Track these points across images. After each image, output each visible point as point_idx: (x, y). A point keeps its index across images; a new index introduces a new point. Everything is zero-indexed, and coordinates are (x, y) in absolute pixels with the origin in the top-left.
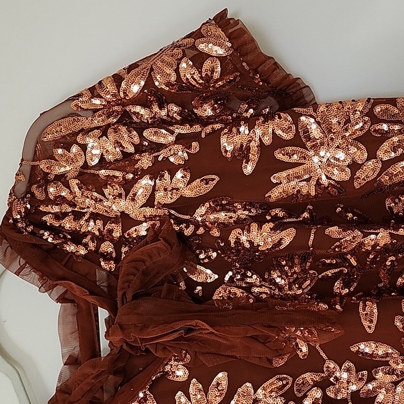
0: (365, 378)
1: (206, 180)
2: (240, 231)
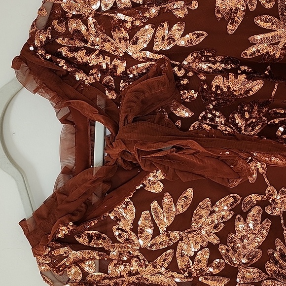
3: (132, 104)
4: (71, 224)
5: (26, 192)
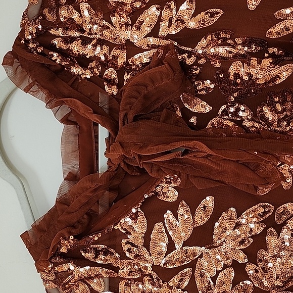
1: (211, 13)
2: (240, 63)
3: (133, 100)
4: (72, 237)
5: (26, 201)
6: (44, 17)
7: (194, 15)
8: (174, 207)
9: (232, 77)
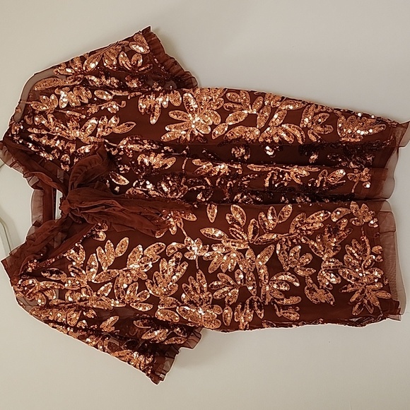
0: (207, 249)
1: (128, 124)
2: (144, 155)
3: (78, 175)
4: (35, 261)
6: (25, 121)
7: (119, 125)
8: (102, 244)
9: (139, 163)
